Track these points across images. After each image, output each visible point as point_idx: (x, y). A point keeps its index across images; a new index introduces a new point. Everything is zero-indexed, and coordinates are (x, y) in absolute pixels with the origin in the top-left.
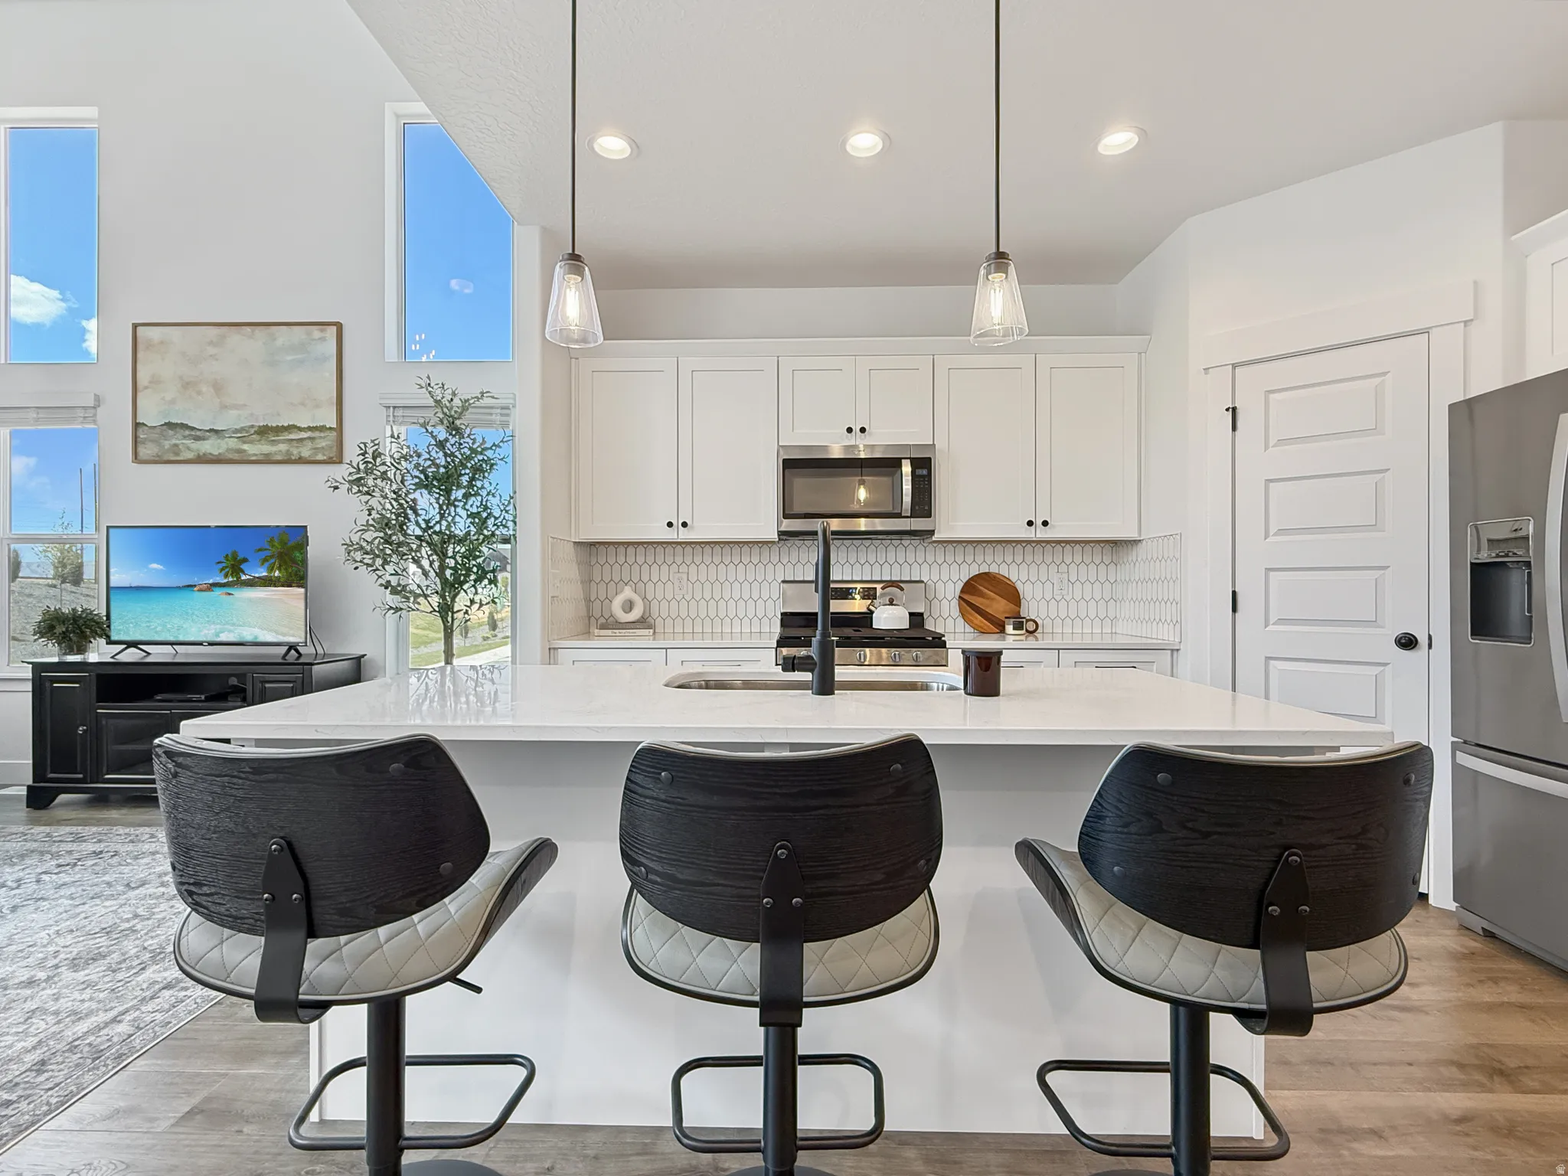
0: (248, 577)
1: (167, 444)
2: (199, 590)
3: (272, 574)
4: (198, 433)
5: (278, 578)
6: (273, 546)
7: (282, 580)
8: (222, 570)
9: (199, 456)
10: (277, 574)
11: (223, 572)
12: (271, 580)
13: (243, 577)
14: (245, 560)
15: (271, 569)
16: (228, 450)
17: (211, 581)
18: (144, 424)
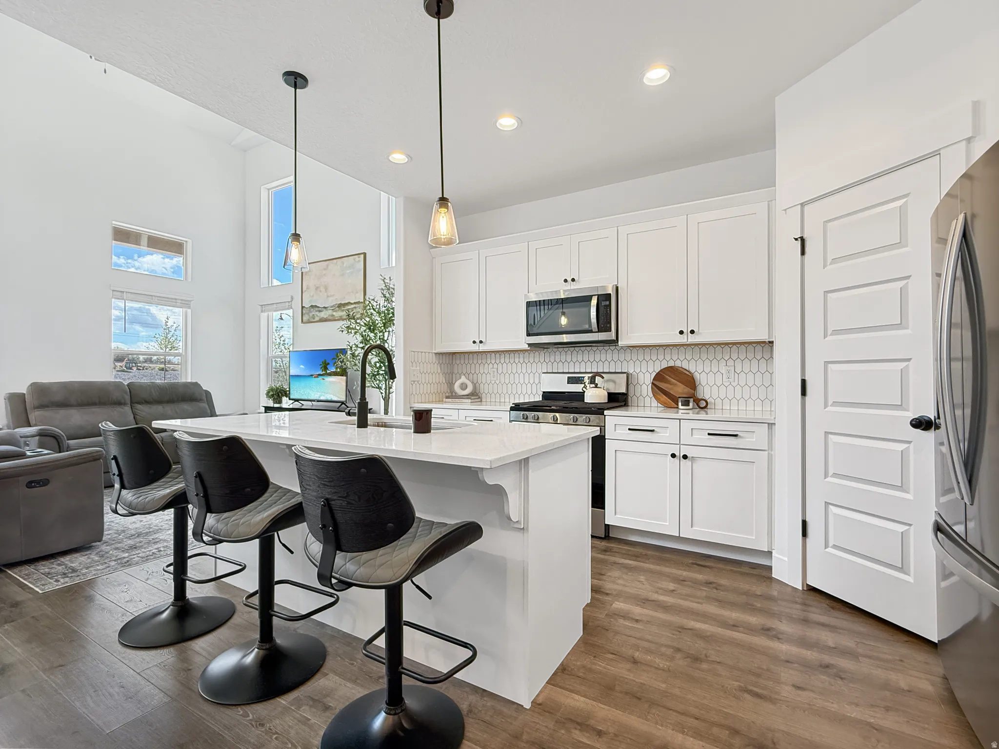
1: (311, 315)
2: (315, 377)
4: (320, 309)
7: (339, 373)
9: (320, 319)
10: (338, 370)
11: (322, 369)
12: (336, 373)
13: (328, 372)
14: (328, 364)
15: (336, 368)
16: (329, 315)
17: (318, 374)
18: (304, 307)
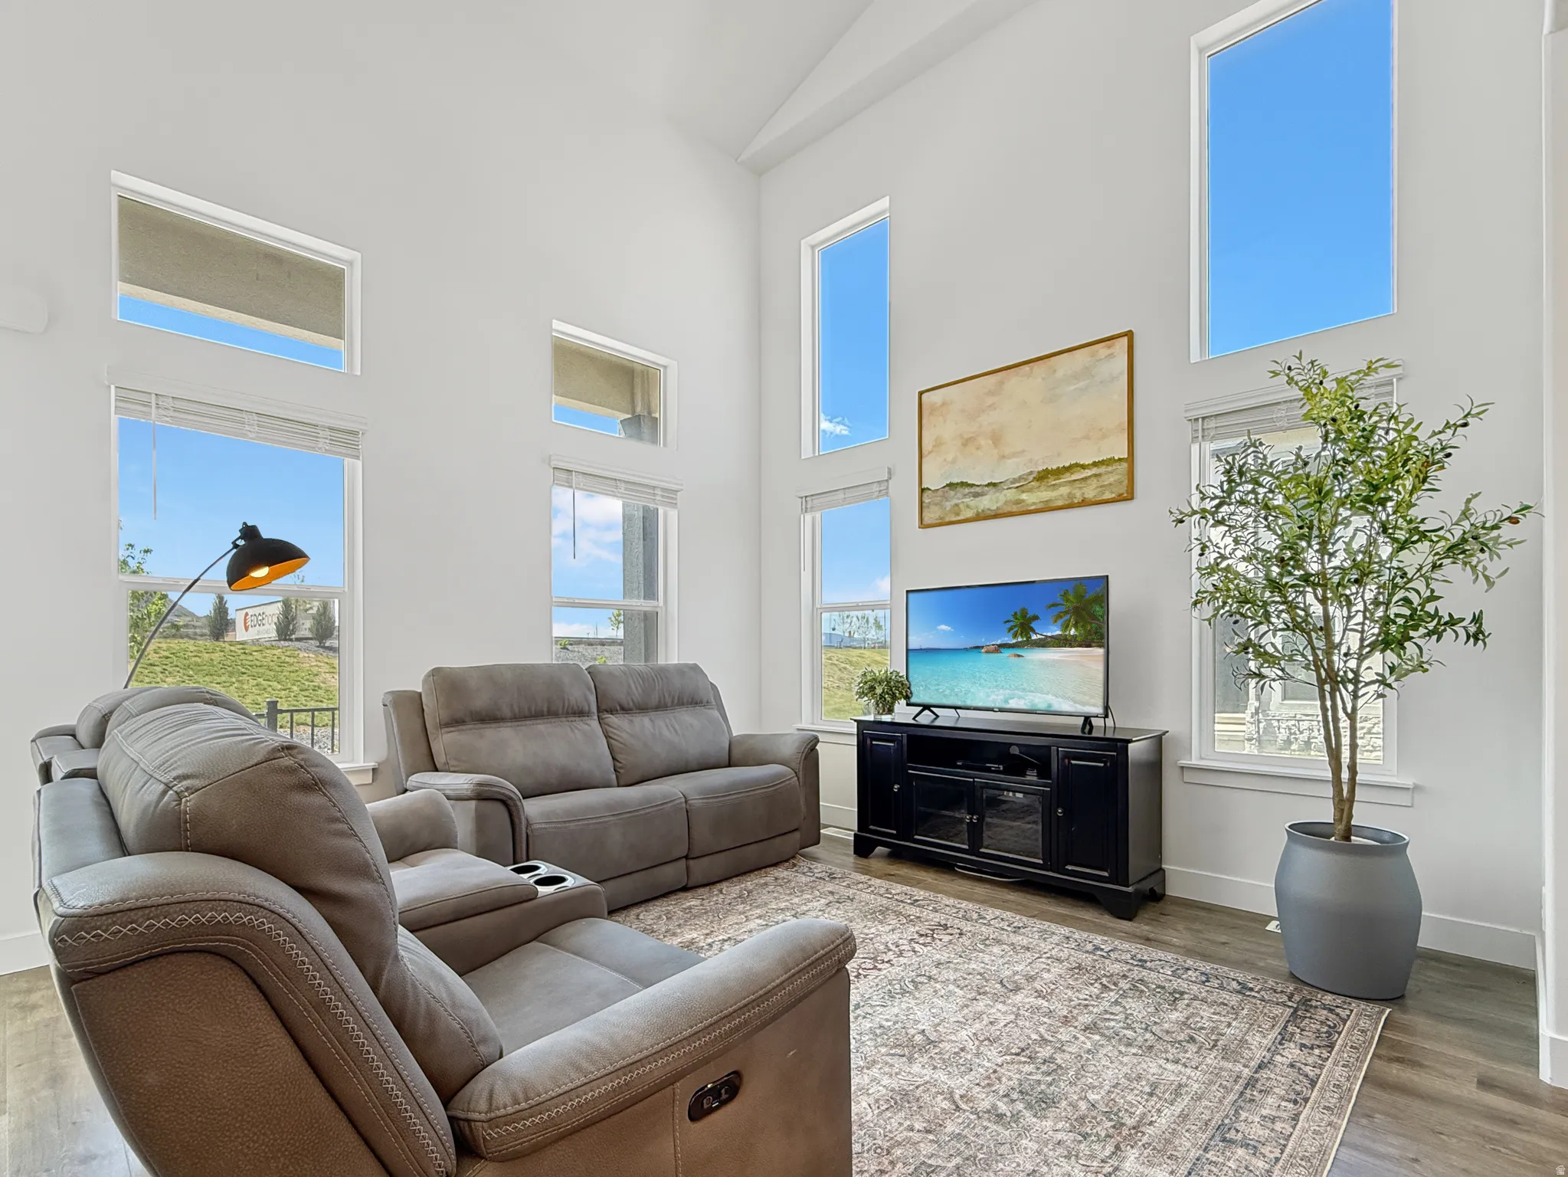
0: (1039, 637)
1: (948, 505)
2: (987, 652)
3: (1067, 633)
4: (976, 489)
5: (1075, 637)
6: (1067, 600)
7: (1079, 639)
8: (1010, 629)
9: (978, 514)
10: (1073, 632)
11: (1012, 632)
12: (1066, 640)
13: (1034, 637)
14: (1036, 618)
15: (1066, 627)
16: (1006, 503)
17: (999, 642)
18: (928, 489)
